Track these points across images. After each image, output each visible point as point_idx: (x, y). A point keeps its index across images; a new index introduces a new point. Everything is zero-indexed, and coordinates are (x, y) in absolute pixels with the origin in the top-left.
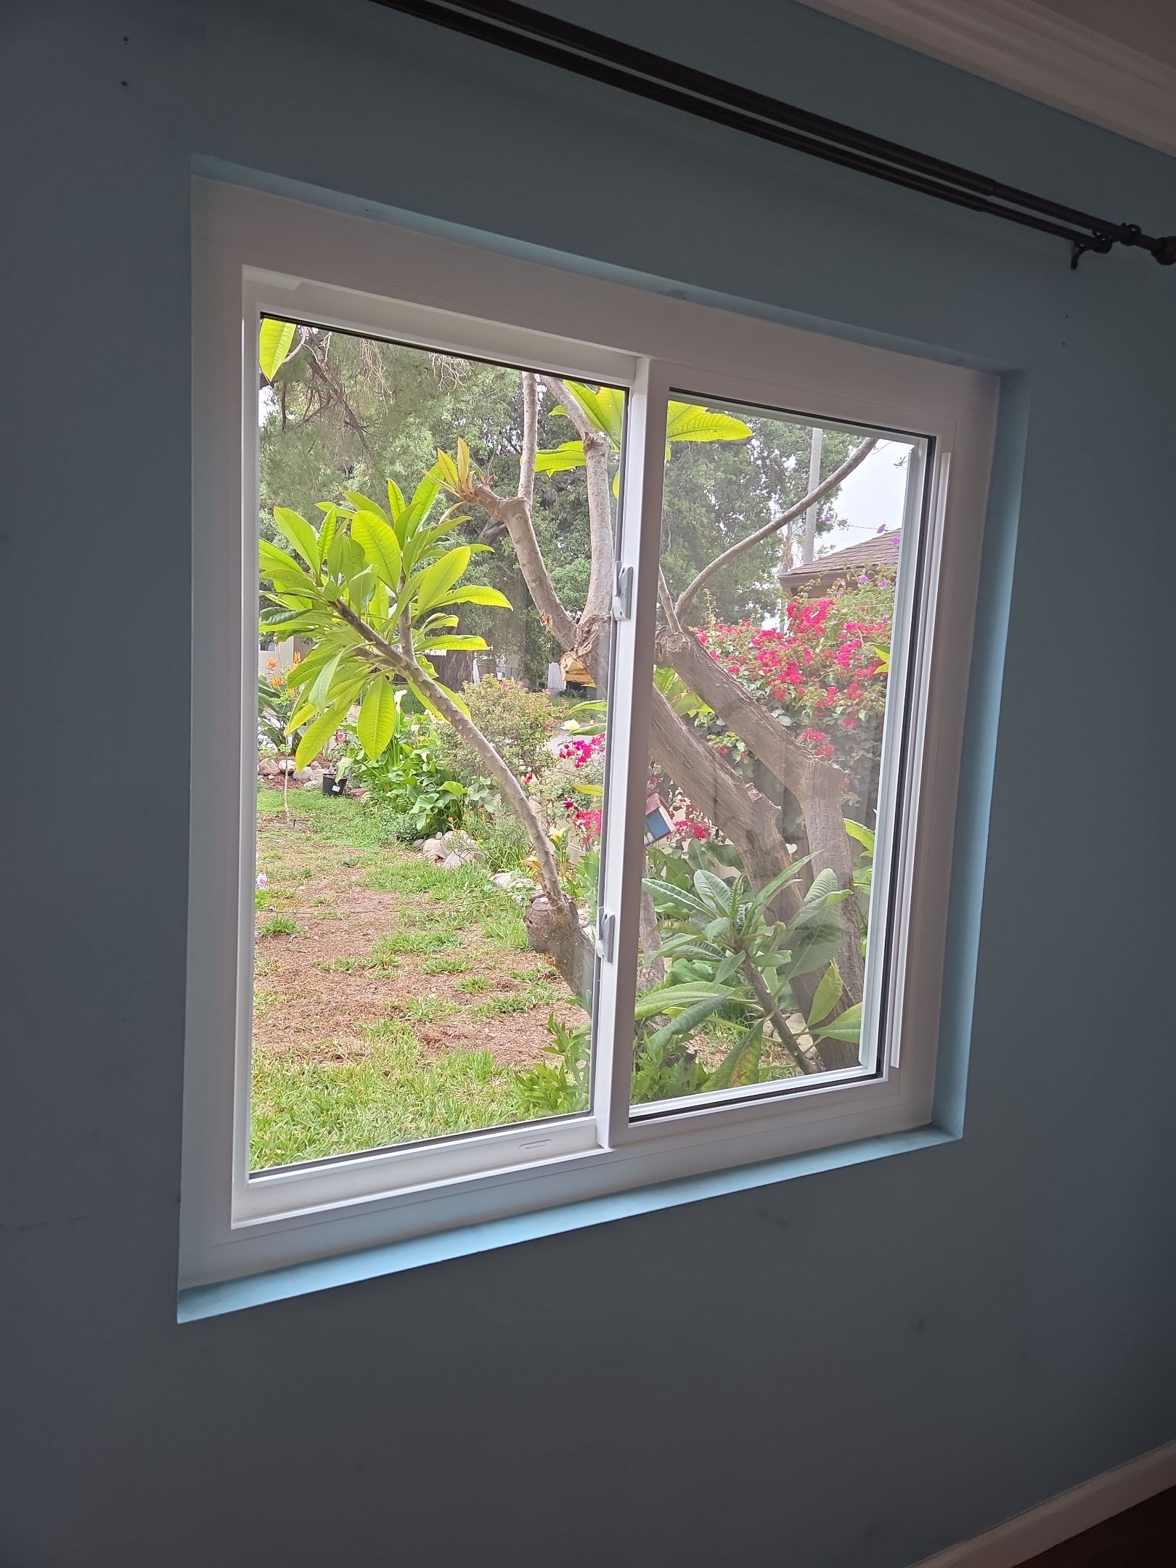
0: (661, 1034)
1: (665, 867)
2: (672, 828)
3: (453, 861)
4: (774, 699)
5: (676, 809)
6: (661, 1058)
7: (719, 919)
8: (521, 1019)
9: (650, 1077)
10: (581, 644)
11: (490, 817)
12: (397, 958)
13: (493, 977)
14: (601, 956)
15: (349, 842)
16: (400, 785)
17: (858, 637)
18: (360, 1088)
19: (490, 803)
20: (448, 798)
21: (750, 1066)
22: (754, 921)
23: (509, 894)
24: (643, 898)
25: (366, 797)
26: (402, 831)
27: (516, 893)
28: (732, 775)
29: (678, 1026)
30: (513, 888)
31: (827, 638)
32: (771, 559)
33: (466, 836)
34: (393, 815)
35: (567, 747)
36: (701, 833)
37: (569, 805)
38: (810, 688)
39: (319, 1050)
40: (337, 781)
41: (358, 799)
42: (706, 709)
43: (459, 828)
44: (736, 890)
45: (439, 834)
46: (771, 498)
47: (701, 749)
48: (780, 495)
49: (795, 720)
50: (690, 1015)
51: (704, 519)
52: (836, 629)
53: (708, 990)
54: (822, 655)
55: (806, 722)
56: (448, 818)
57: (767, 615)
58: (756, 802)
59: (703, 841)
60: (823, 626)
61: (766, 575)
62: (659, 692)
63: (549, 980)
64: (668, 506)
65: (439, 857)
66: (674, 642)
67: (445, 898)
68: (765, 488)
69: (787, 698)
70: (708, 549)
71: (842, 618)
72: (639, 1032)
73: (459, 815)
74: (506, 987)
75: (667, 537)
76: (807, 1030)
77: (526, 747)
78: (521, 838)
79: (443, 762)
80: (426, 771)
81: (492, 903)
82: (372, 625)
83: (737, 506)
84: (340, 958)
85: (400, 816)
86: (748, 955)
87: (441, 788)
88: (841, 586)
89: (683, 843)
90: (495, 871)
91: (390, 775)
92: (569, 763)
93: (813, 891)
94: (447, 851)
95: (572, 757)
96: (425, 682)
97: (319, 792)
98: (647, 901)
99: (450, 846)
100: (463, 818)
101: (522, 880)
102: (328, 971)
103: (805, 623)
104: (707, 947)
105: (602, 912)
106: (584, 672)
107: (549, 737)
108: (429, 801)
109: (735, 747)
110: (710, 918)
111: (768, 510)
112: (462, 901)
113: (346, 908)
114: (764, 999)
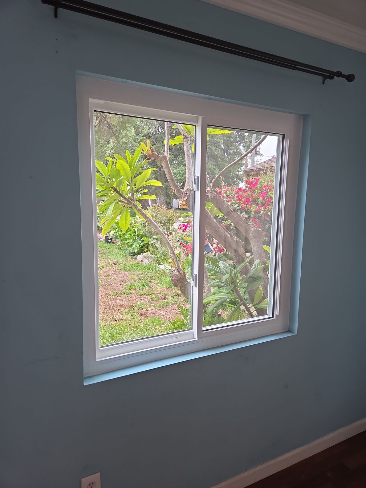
0: (211, 308)
1: (211, 262)
2: (212, 249)
3: (146, 262)
4: (243, 210)
5: (214, 244)
6: (211, 315)
7: (227, 275)
8: (169, 308)
9: (208, 321)
10: (184, 197)
11: (157, 248)
12: (131, 291)
13: (160, 296)
14: (193, 286)
15: (114, 257)
16: (129, 239)
17: (267, 189)
18: (123, 329)
19: (157, 244)
20: (144, 242)
21: (236, 316)
22: (237, 275)
23: (164, 271)
24: (204, 270)
25: (118, 243)
26: (130, 253)
27: (166, 271)
28: (229, 233)
29: (216, 306)
30: (165, 269)
31: (258, 190)
32: (241, 165)
33: (150, 254)
34: (127, 248)
35: (180, 226)
36: (221, 251)
37: (181, 243)
38: (253, 206)
39: (110, 318)
40: (110, 238)
41: (116, 244)
42: (221, 214)
43: (148, 252)
44: (231, 267)
45: (142, 254)
46: (241, 145)
47: (220, 226)
48: (243, 144)
49: (249, 216)
50: (219, 302)
51: (220, 153)
52: (261, 187)
53: (224, 296)
54: (256, 195)
55: (252, 216)
56: (144, 248)
57: (240, 182)
58: (236, 241)
59: (222, 253)
60: (257, 186)
61: (240, 169)
62: (207, 210)
63: (177, 296)
64: (209, 149)
65: (142, 261)
66: (211, 194)
67: (144, 273)
68: (239, 142)
69: (246, 209)
70: (221, 162)
71: (263, 184)
72: (205, 308)
73: (147, 248)
74: (164, 299)
75: (208, 159)
76: (253, 306)
77: (167, 226)
78: (167, 254)
79: (142, 232)
80: (137, 234)
81: (158, 274)
82: (123, 193)
83: (230, 148)
84: (114, 291)
85: (129, 249)
86: (235, 285)
87: (142, 240)
88: (262, 174)
89: (216, 254)
90: (159, 264)
91: (126, 236)
92: (181, 231)
93: (253, 267)
94: (144, 259)
95: (182, 229)
96: (139, 209)
97: (104, 242)
98: (205, 271)
99: (145, 257)
100: (149, 249)
101: (167, 267)
102: (110, 295)
103: (251, 185)
104: (223, 283)
105: (193, 273)
106: (185, 205)
107: (174, 223)
108: (138, 243)
109: (231, 224)
110: (224, 274)
111: (240, 149)
112: (149, 273)
113: (115, 276)
114: (240, 297)
